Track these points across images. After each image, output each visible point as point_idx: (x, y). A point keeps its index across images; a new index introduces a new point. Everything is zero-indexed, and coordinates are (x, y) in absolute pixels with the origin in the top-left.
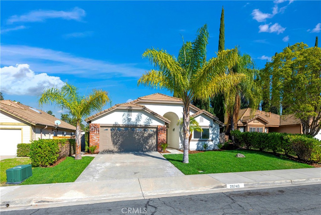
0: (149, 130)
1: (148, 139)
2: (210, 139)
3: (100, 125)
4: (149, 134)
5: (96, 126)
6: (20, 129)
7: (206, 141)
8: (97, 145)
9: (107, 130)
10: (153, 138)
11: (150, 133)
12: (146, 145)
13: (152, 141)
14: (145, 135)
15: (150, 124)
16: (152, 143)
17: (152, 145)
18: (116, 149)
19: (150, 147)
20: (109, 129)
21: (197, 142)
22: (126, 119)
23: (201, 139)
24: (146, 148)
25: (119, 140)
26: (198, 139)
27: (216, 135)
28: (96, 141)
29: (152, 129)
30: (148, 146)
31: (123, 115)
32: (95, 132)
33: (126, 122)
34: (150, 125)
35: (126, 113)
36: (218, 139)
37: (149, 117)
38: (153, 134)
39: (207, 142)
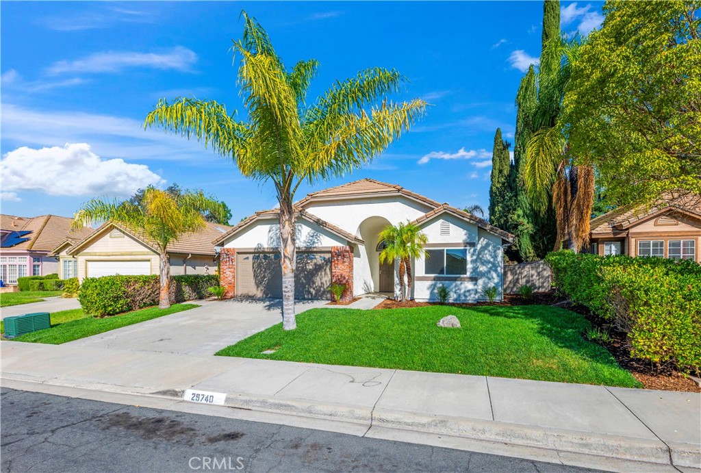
0: (317, 257)
1: (314, 275)
2: (468, 274)
3: (236, 251)
4: (315, 264)
5: (229, 253)
6: (149, 261)
7: (455, 279)
8: (232, 285)
9: (247, 258)
10: (323, 273)
11: (318, 263)
12: (311, 287)
13: (321, 279)
14: (310, 267)
15: (317, 245)
16: (321, 283)
17: (321, 287)
18: (259, 294)
19: (318, 291)
20: (251, 256)
21: (430, 283)
22: (275, 238)
23: (445, 275)
24: (309, 292)
25: (264, 277)
26: (433, 275)
27: (490, 265)
28: (229, 279)
29: (322, 255)
30: (314, 289)
31: (270, 231)
32: (228, 264)
33: (275, 243)
34: (316, 247)
35: (275, 227)
36: (495, 275)
37: (313, 231)
38: (323, 264)
39: (459, 283)
